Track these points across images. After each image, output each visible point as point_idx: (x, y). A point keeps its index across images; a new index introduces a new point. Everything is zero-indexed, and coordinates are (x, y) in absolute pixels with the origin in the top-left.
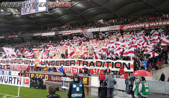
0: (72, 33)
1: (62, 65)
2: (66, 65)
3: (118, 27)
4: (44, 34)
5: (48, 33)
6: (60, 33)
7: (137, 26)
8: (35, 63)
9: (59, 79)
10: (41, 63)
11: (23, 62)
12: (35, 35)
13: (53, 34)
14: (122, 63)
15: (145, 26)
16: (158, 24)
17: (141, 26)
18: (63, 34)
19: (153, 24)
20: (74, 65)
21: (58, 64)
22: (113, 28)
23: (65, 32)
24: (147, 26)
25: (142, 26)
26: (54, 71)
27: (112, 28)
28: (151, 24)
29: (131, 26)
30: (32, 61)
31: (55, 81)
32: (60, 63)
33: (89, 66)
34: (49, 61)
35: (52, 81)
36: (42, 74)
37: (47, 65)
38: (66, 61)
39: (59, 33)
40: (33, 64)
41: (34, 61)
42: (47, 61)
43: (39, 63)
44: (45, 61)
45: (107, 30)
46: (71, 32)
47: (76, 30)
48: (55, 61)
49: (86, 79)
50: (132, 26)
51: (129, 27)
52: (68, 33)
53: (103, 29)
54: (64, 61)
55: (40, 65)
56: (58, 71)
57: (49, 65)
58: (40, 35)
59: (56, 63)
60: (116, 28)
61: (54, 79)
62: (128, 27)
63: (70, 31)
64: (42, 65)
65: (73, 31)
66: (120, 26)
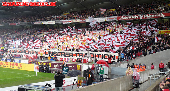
0: (71, 22)
1: (63, 56)
2: (66, 56)
3: (115, 18)
4: (44, 23)
5: (48, 22)
6: (60, 21)
7: (132, 18)
8: (40, 53)
9: (59, 66)
10: (45, 53)
11: (29, 52)
12: (35, 23)
13: (53, 22)
14: (109, 55)
15: (139, 18)
16: (151, 16)
17: (136, 18)
18: (63, 23)
19: (146, 16)
20: (72, 57)
21: (60, 55)
22: (111, 18)
23: (65, 21)
24: (141, 18)
25: (137, 17)
26: (56, 60)
27: (109, 19)
28: (145, 16)
29: (127, 17)
30: (37, 51)
31: (57, 68)
32: (61, 54)
33: (84, 57)
34: (51, 52)
35: (55, 67)
36: (46, 63)
37: (50, 55)
38: (66, 53)
39: (59, 22)
40: (38, 54)
41: (39, 52)
42: (50, 52)
43: (43, 53)
44: (48, 52)
45: (105, 20)
46: (70, 22)
47: (76, 20)
48: (56, 52)
49: (79, 66)
50: (128, 17)
52: (67, 22)
53: (101, 20)
54: (64, 53)
55: (44, 55)
56: (58, 60)
57: (52, 55)
58: (40, 23)
59: (58, 54)
60: (113, 18)
61: (56, 66)
62: (124, 19)
63: (70, 20)
64: (46, 55)
65: (73, 20)
66: (116, 17)
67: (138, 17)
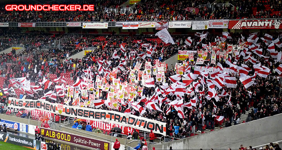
0: (139, 27)
4: (87, 25)
5: (95, 23)
6: (118, 24)
7: (259, 25)
8: (58, 109)
11: (41, 105)
12: (70, 24)
13: (104, 25)
15: (273, 26)
17: (266, 25)
18: (124, 28)
22: (217, 24)
23: (126, 23)
24: (277, 26)
25: (268, 24)
27: (214, 24)
29: (248, 23)
31: (78, 143)
39: (117, 26)
40: (56, 111)
45: (206, 27)
46: (137, 25)
47: (149, 23)
50: (251, 23)
51: (244, 24)
52: (132, 25)
53: (199, 26)
58: (80, 25)
60: (222, 24)
61: (76, 140)
62: (242, 26)
63: (137, 23)
65: (143, 23)
66: (228, 20)
67: (271, 22)
